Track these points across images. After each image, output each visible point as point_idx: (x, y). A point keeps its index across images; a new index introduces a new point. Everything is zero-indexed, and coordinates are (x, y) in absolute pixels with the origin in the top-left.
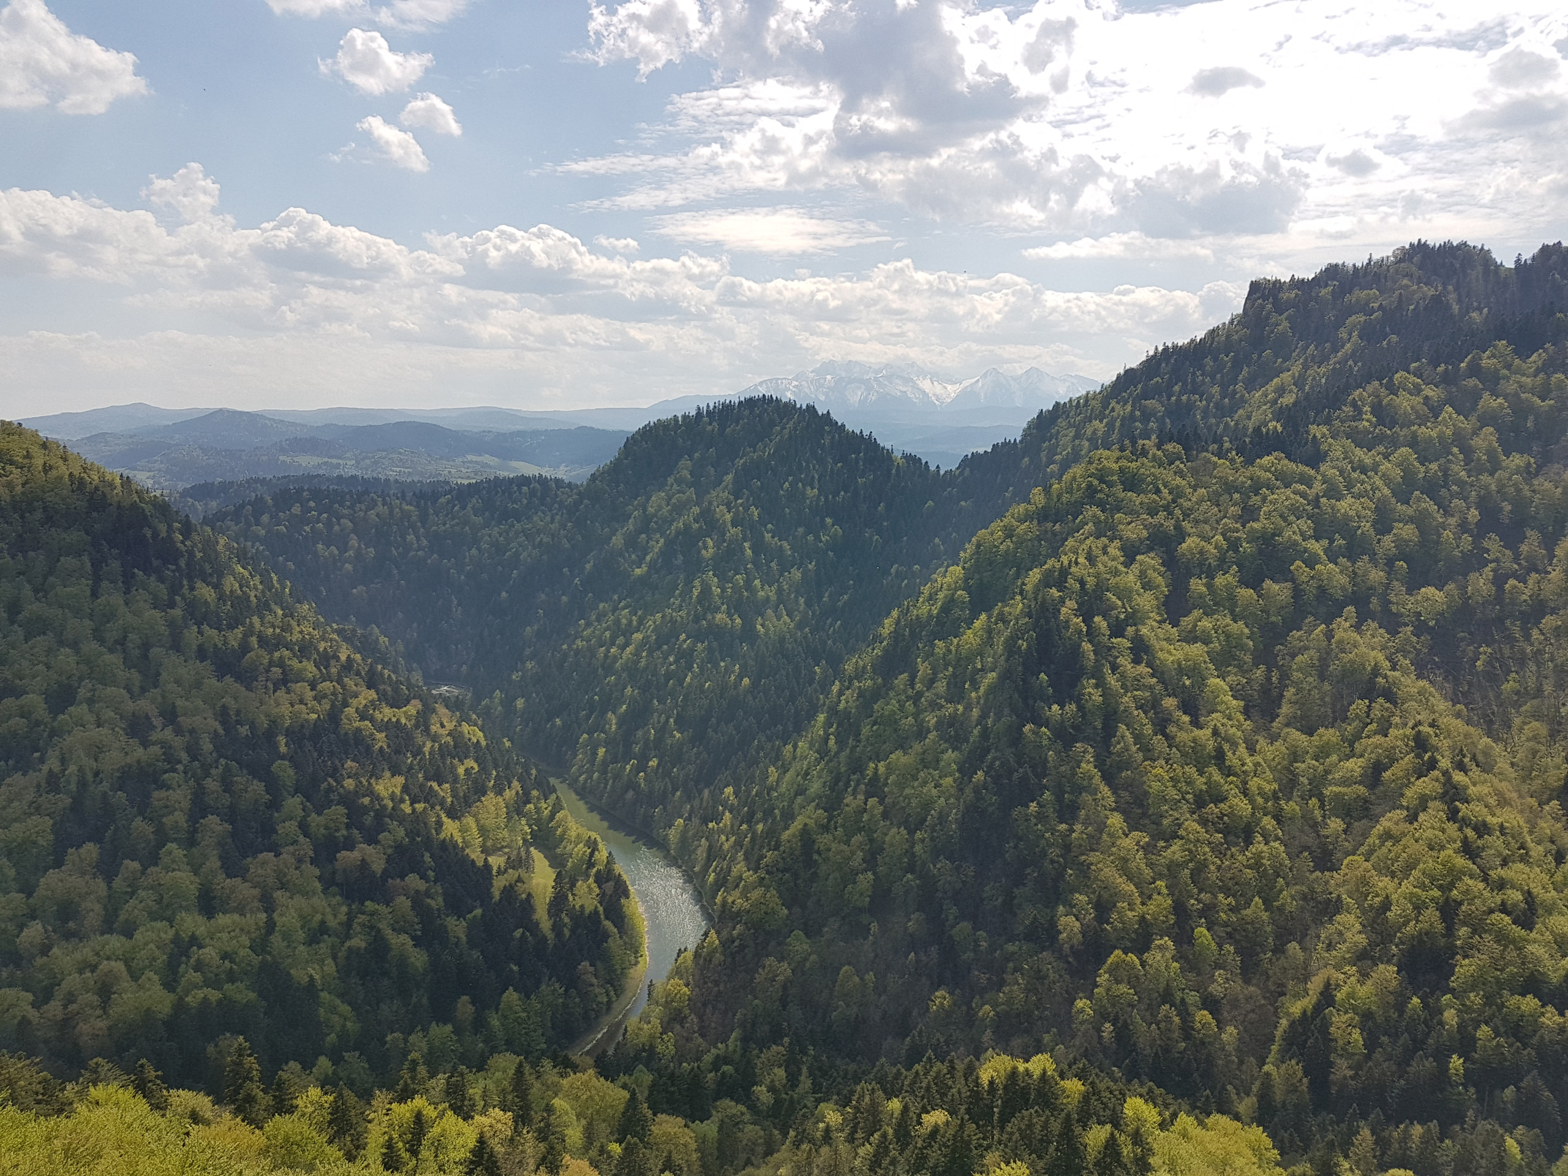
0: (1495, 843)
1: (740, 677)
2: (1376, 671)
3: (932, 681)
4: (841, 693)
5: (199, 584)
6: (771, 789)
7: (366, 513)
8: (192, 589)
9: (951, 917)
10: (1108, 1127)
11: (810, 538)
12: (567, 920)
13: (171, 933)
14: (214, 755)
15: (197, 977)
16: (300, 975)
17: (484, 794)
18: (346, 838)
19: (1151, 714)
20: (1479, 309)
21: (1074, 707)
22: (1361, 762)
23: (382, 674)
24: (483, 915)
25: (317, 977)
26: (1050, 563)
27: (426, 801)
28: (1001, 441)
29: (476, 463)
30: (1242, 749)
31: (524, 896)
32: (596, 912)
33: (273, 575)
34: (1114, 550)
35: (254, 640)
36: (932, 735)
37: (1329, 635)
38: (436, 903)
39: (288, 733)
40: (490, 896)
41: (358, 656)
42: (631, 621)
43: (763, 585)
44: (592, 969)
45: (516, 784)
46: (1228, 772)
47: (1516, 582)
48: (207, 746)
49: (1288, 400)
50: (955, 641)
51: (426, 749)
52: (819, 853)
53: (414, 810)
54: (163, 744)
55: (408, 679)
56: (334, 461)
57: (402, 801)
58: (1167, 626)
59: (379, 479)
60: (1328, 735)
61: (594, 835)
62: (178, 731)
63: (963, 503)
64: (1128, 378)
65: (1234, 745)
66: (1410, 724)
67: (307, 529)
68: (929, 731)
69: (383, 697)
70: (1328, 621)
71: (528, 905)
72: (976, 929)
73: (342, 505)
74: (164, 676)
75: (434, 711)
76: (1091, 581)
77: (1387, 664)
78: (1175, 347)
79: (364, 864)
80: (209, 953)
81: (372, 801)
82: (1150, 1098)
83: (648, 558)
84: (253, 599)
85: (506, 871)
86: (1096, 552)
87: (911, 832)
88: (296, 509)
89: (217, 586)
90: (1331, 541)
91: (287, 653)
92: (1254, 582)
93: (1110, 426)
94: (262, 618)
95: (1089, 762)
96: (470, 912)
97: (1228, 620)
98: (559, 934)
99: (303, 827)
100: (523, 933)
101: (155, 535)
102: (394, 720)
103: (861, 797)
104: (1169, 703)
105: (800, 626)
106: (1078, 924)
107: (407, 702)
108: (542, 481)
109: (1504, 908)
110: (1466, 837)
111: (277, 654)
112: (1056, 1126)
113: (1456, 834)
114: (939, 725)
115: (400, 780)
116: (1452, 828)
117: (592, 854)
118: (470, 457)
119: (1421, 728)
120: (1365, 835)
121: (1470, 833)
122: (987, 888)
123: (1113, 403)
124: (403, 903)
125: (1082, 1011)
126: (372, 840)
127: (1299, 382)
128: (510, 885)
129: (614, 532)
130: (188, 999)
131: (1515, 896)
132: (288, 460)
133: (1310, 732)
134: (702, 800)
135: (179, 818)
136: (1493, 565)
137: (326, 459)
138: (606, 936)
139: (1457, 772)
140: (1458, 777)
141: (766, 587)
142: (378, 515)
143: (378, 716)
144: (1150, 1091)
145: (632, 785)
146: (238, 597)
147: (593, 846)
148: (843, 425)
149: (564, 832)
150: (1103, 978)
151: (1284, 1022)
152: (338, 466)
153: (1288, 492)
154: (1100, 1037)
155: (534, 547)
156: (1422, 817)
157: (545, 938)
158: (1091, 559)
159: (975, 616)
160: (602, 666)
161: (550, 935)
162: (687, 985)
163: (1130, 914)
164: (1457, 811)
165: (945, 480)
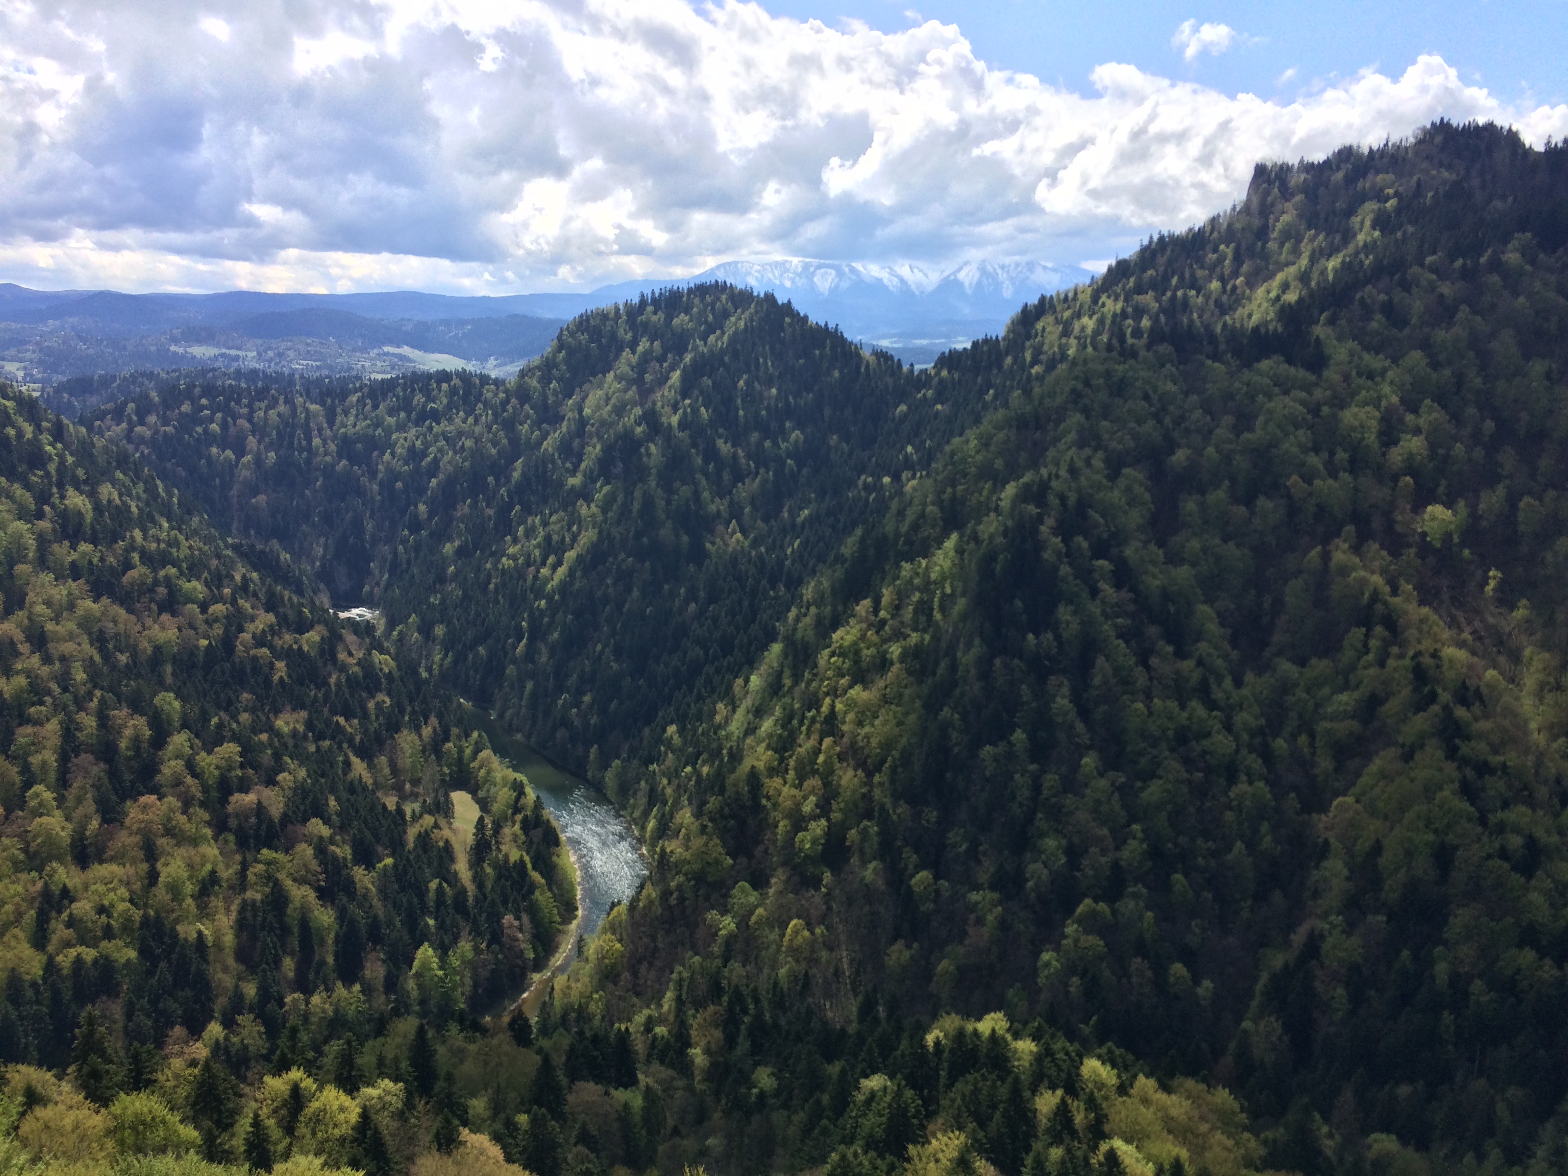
0: (1496, 786)
1: (687, 602)
2: (1375, 596)
3: (898, 608)
4: (797, 620)
5: (71, 492)
6: (720, 727)
7: (266, 412)
8: (63, 497)
9: (911, 867)
10: (1059, 1092)
11: (768, 444)
12: (489, 870)
13: (40, 885)
14: (89, 685)
15: (69, 933)
16: (188, 931)
17: (398, 730)
18: (241, 779)
19: (1133, 643)
20: (1504, 197)
21: (1050, 636)
22: (1356, 695)
23: (282, 598)
24: (395, 866)
25: (206, 932)
26: (1027, 478)
27: (333, 738)
28: (981, 337)
29: (394, 355)
30: (1228, 682)
31: (441, 844)
32: (522, 860)
33: (158, 482)
34: (1098, 462)
35: (136, 557)
36: (895, 668)
37: (1326, 557)
38: (343, 851)
39: (175, 660)
40: (402, 843)
41: (255, 575)
42: (563, 538)
43: (713, 498)
44: (516, 923)
45: (433, 720)
46: (1212, 705)
47: (1531, 500)
48: (80, 676)
49: (1291, 297)
50: (924, 563)
51: (333, 680)
52: (769, 798)
53: (318, 749)
54: (28, 673)
55: (312, 602)
56: (233, 352)
57: (305, 737)
58: (1153, 547)
59: (282, 374)
60: (1320, 666)
61: (520, 777)
62: (47, 660)
63: (939, 407)
64: (1121, 270)
65: (1220, 679)
66: (1411, 653)
67: (199, 429)
68: (892, 663)
69: (283, 622)
70: (1326, 540)
71: (447, 852)
72: (937, 877)
73: (238, 402)
74: (31, 597)
75: (340, 638)
76: (1072, 498)
77: (1387, 589)
78: (1171, 237)
79: (260, 809)
80: (83, 907)
81: (270, 738)
82: (1110, 1060)
83: (583, 466)
84: (134, 509)
85: (421, 816)
86: (1080, 464)
87: (870, 774)
88: (186, 408)
89: (92, 495)
90: (1332, 454)
91: (174, 571)
92: (1249, 501)
93: (1101, 322)
94: (144, 531)
95: (1064, 697)
96: (380, 861)
97: (1217, 541)
98: (480, 886)
99: (191, 766)
100: (440, 884)
101: (20, 434)
102: (295, 647)
103: (815, 737)
104: (1153, 631)
105: (755, 544)
106: (1046, 872)
107: (310, 627)
108: (463, 375)
109: (1503, 854)
110: (1464, 777)
111: (162, 573)
112: (1003, 1091)
113: (1456, 774)
114: (903, 658)
115: (304, 714)
116: (1450, 768)
117: (518, 799)
118: (386, 349)
119: (1421, 659)
120: (1358, 774)
121: (1469, 773)
122: (950, 835)
123: (1103, 298)
124: (305, 851)
125: (1047, 964)
126: (271, 782)
127: (1304, 278)
128: (426, 831)
129: (544, 437)
130: (60, 958)
131: (1516, 841)
132: (181, 350)
133: (1302, 662)
134: (642, 739)
135: (49, 757)
136: (1507, 482)
137: (223, 350)
138: (532, 887)
139: (1458, 706)
140: (1461, 712)
141: (717, 500)
142: (279, 415)
143: (278, 642)
144: (1110, 1051)
145: (565, 722)
146: (117, 507)
147: (518, 788)
148: (806, 318)
149: (488, 773)
150: (1071, 929)
151: (1264, 977)
152: (237, 358)
153: (1287, 399)
154: (1067, 993)
155: (455, 453)
156: (1418, 756)
157: (464, 891)
158: (1073, 471)
159: (946, 535)
160: (532, 590)
161: (471, 888)
162: (620, 941)
163: (1103, 860)
164: (1457, 749)
165: (921, 381)
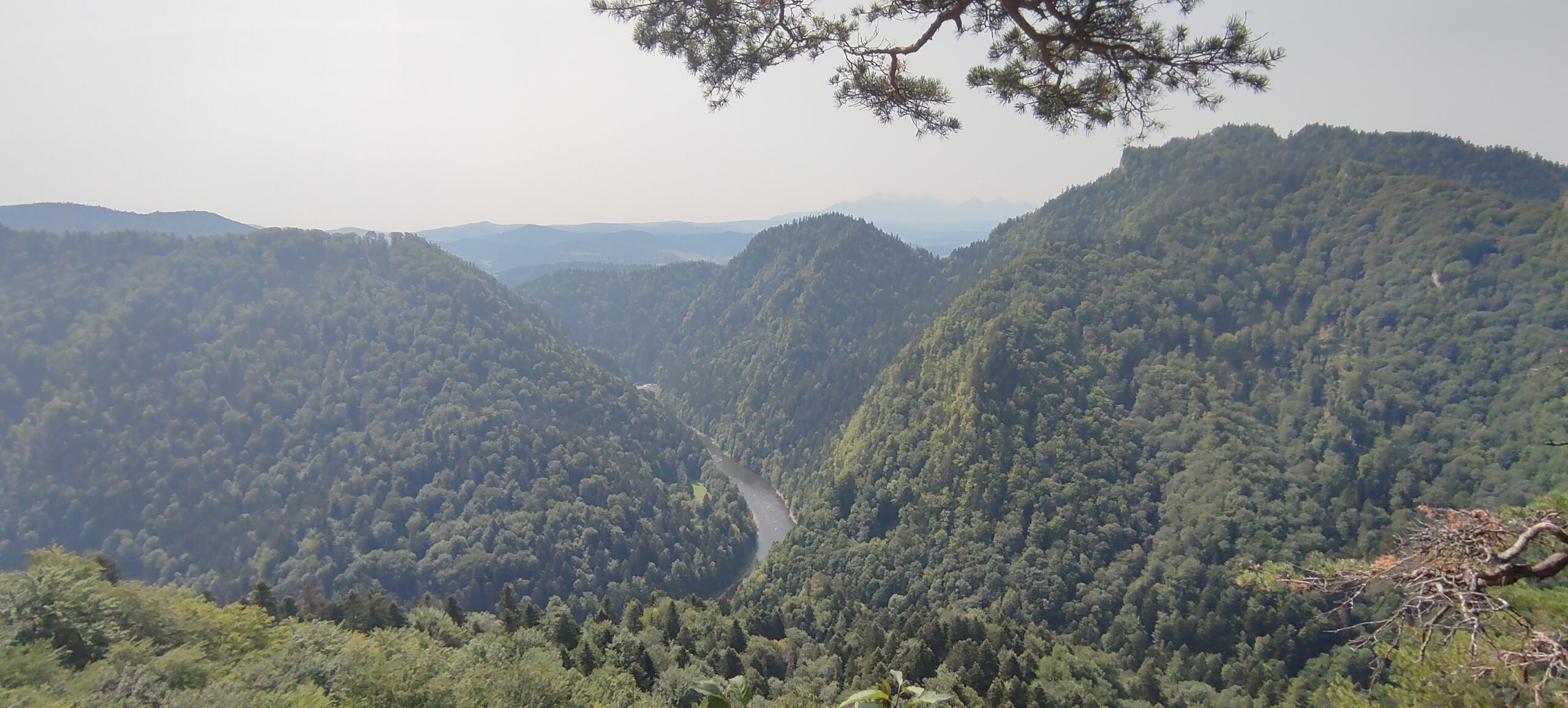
1: (816, 382)
6: (832, 449)
12: (710, 522)
15: (504, 546)
16: (561, 546)
18: (587, 470)
20: (1264, 163)
24: (663, 517)
26: (1000, 317)
28: (976, 241)
29: (668, 253)
31: (686, 507)
32: (727, 517)
34: (1039, 308)
38: (636, 509)
39: (557, 408)
40: (666, 506)
44: (725, 551)
45: (683, 443)
51: (633, 420)
52: (856, 488)
55: (624, 380)
57: (619, 450)
63: (952, 278)
70: (1165, 353)
71: (689, 512)
75: (637, 399)
76: (1025, 327)
83: (762, 309)
86: (1029, 309)
88: (566, 281)
98: (706, 531)
99: (563, 463)
100: (685, 529)
102: (615, 403)
107: (623, 393)
109: (1267, 527)
113: (1239, 482)
115: (619, 437)
116: (1236, 479)
117: (725, 485)
118: (664, 250)
123: (1042, 220)
124: (617, 508)
127: (1152, 209)
128: (679, 501)
129: (743, 294)
130: (499, 558)
136: (1267, 320)
141: (832, 328)
143: (606, 401)
157: (698, 533)
158: (1025, 313)
159: (955, 347)
160: (734, 375)
161: (701, 531)
165: (942, 264)
